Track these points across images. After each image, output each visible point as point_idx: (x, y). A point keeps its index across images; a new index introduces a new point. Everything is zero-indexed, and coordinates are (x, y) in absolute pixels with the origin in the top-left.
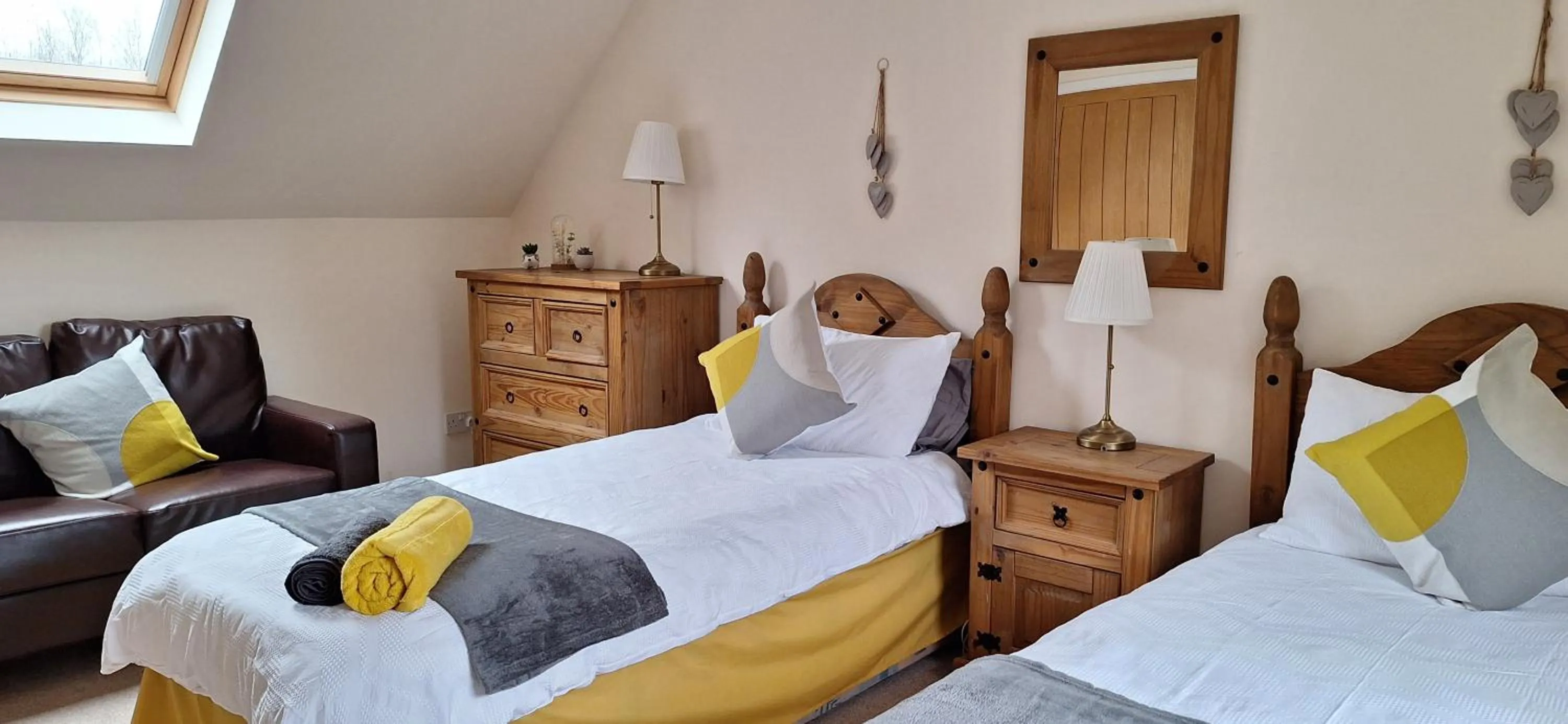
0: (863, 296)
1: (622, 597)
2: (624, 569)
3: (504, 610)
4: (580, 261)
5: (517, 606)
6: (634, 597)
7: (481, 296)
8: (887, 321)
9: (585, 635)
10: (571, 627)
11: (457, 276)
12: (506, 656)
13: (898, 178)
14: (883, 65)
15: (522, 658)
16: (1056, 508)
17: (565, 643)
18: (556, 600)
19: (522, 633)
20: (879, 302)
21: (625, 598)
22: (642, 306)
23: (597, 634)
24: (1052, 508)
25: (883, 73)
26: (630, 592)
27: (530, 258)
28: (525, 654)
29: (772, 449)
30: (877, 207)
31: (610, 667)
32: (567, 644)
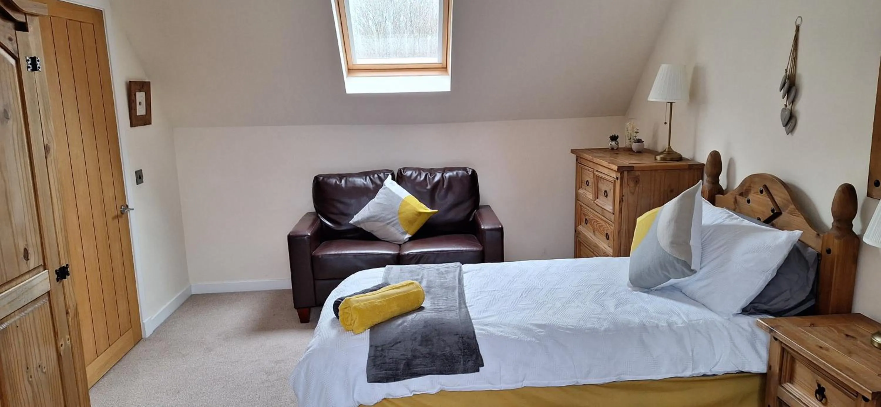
0: (764, 190)
1: (454, 355)
2: (462, 341)
3: (391, 345)
4: (635, 146)
5: (399, 345)
6: (461, 357)
7: (580, 164)
8: (775, 212)
9: (427, 368)
10: (421, 363)
11: (571, 152)
12: (381, 368)
13: (801, 107)
14: (798, 22)
15: (389, 370)
16: (819, 385)
17: (415, 369)
18: (420, 347)
19: (393, 358)
20: (775, 197)
21: (456, 356)
22: (637, 181)
23: (434, 370)
24: (816, 385)
25: (798, 28)
26: (460, 354)
27: (612, 143)
28: (391, 369)
29: (653, 287)
30: (786, 125)
31: (447, 388)
32: (414, 370)
